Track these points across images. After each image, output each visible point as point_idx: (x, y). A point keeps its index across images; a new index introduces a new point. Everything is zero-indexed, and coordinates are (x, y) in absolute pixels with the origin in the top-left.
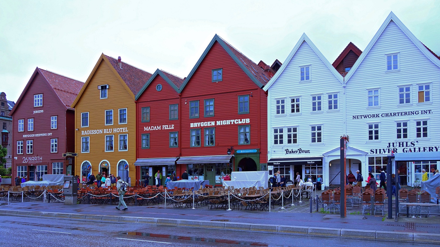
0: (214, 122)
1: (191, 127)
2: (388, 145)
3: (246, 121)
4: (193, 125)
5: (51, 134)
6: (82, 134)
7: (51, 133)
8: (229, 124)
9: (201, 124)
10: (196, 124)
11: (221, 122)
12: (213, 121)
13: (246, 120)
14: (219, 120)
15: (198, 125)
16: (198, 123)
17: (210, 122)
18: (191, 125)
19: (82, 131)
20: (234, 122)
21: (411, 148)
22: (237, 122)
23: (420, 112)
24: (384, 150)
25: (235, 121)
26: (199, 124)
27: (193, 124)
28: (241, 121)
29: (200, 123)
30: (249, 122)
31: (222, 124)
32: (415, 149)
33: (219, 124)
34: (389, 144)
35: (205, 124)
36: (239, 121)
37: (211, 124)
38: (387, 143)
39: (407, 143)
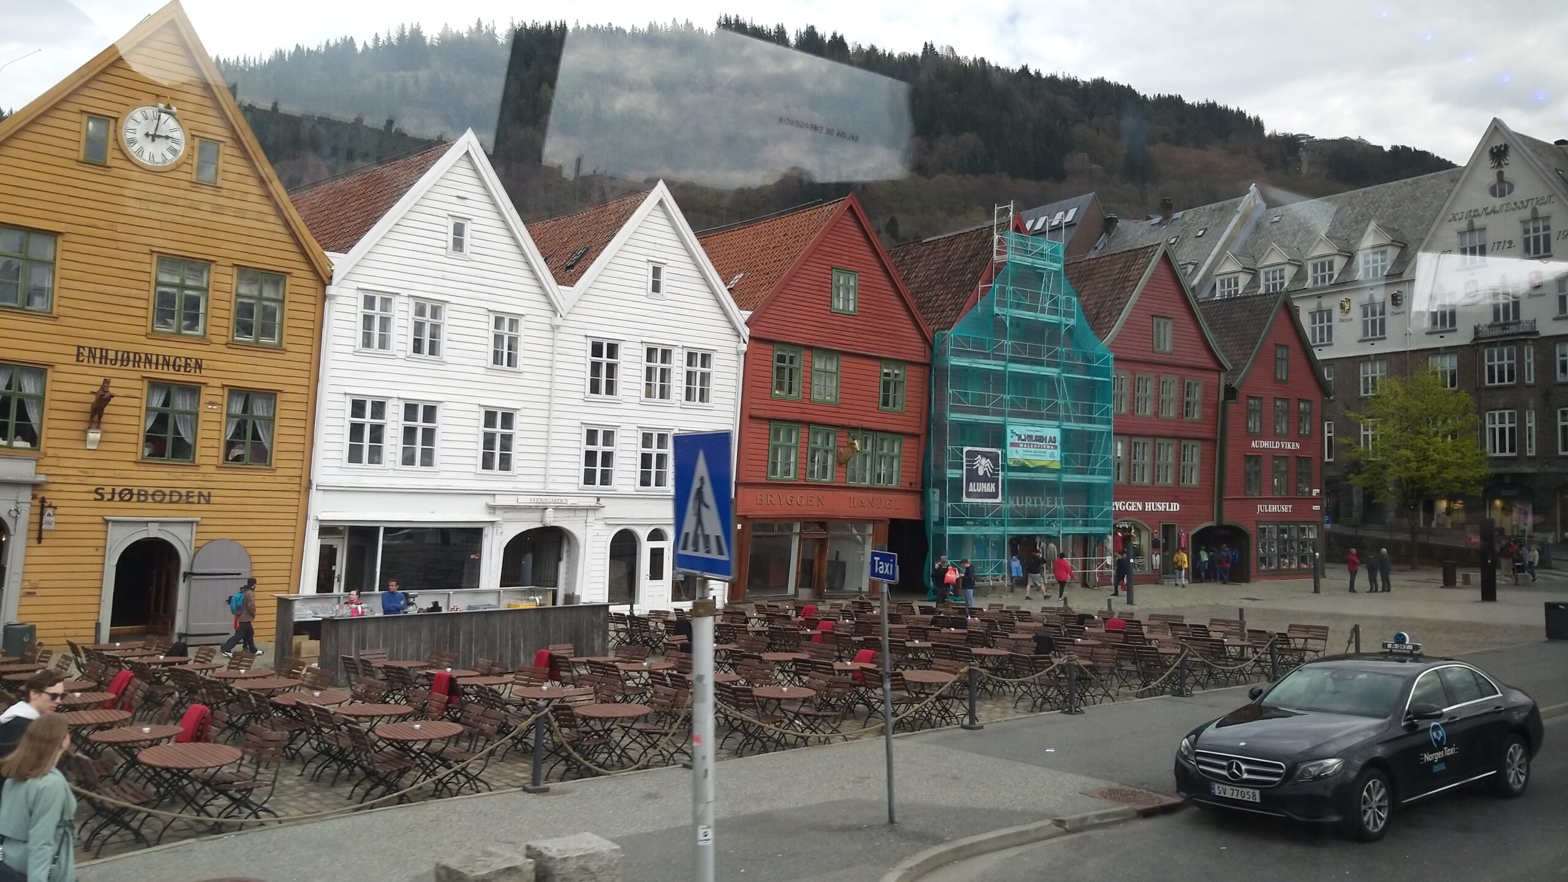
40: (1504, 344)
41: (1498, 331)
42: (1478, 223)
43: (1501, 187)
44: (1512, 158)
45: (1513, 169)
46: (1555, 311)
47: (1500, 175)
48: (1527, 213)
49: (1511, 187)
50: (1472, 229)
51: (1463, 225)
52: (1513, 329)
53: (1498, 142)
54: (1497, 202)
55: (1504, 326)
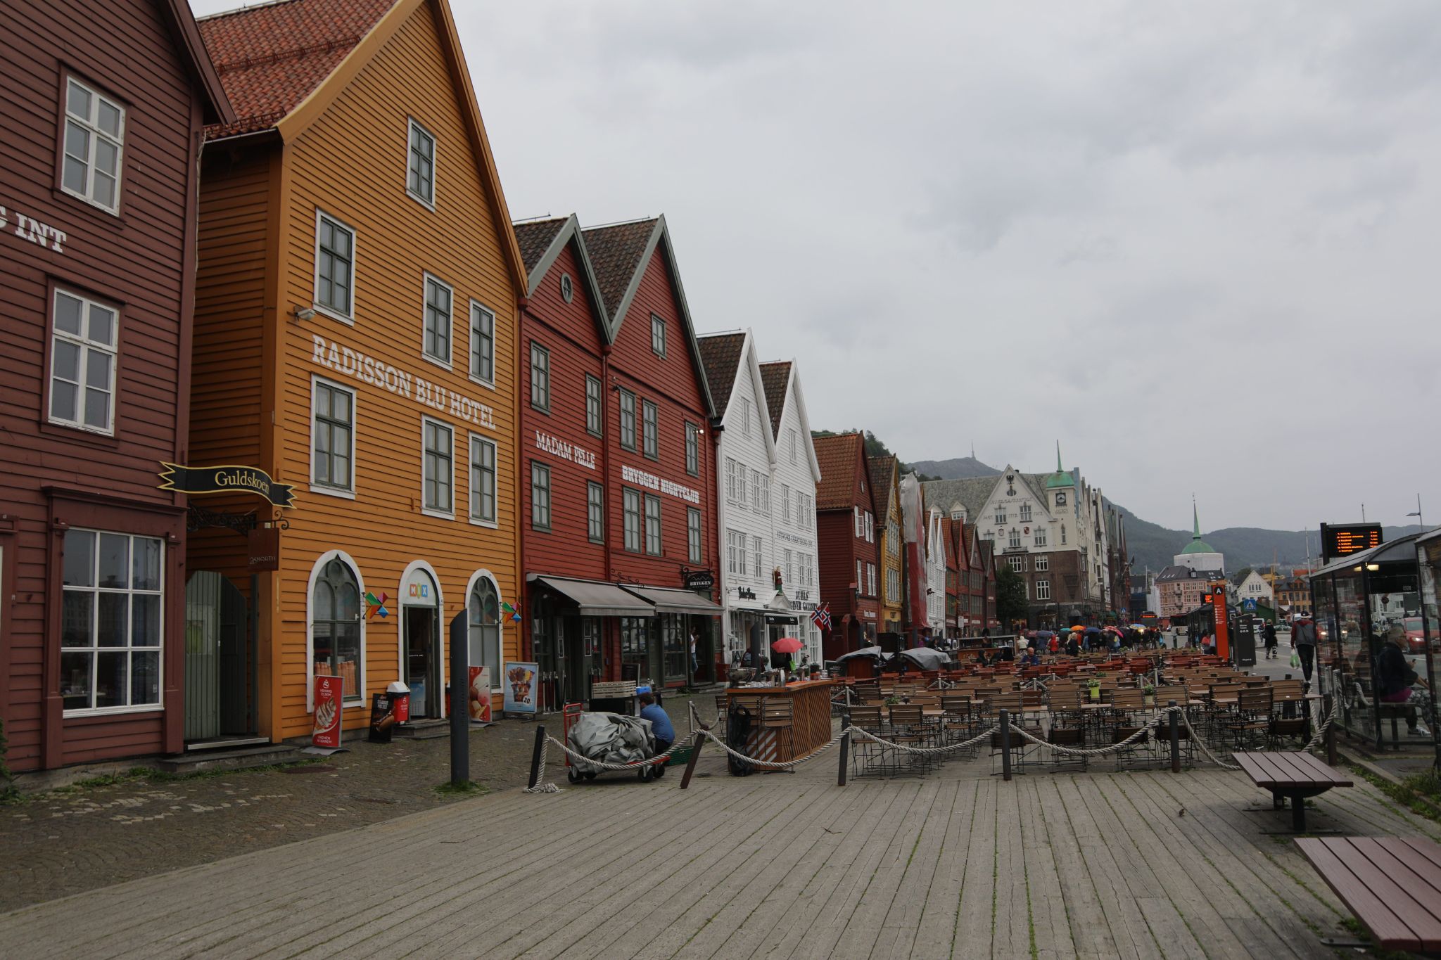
0: (658, 478)
1: (624, 476)
3: (695, 497)
4: (627, 472)
5: (51, 239)
6: (315, 359)
7: (60, 235)
8: (677, 495)
9: (639, 476)
10: (632, 473)
11: (666, 483)
12: (656, 476)
13: (694, 493)
14: (664, 478)
15: (634, 476)
16: (635, 470)
17: (652, 476)
18: (624, 471)
19: (317, 339)
20: (682, 493)
21: (807, 602)
22: (686, 493)
23: (808, 542)
24: (795, 603)
25: (684, 492)
27: (627, 467)
28: (690, 493)
29: (637, 471)
30: (698, 502)
31: (668, 492)
33: (665, 491)
34: (797, 592)
35: (645, 478)
36: (688, 493)
37: (653, 482)
38: (796, 590)
39: (805, 593)
40: (1016, 555)
41: (1012, 550)
42: (1003, 505)
43: (1011, 492)
44: (1015, 481)
45: (1017, 485)
46: (1034, 544)
47: (1011, 487)
48: (1022, 504)
49: (1015, 493)
50: (1000, 508)
51: (997, 506)
52: (1019, 550)
53: (1010, 474)
54: (1010, 498)
55: (1015, 548)
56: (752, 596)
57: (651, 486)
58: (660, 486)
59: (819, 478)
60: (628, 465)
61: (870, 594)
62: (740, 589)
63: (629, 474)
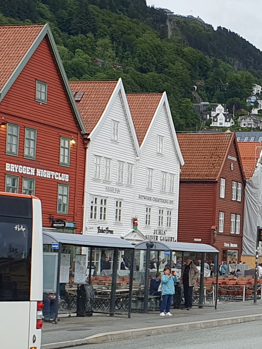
0: (34, 169)
1: (7, 169)
2: (154, 232)
3: (65, 178)
4: (9, 167)
8: (50, 177)
9: (19, 169)
10: (14, 167)
11: (41, 171)
12: (33, 167)
13: (65, 176)
14: (39, 168)
15: (15, 169)
16: (16, 165)
17: (29, 168)
18: (7, 166)
20: (54, 176)
21: (164, 236)
22: (57, 176)
23: (169, 201)
24: (152, 236)
25: (56, 175)
26: (16, 167)
27: (9, 164)
28: (61, 176)
29: (18, 166)
30: (68, 180)
31: (42, 176)
32: (165, 237)
33: (40, 175)
34: (155, 230)
35: (23, 169)
36: (59, 176)
37: (30, 171)
38: (154, 229)
39: (162, 231)
56: (111, 232)
57: (29, 173)
58: (36, 173)
59: (183, 163)
60: (10, 163)
61: (233, 232)
62: (99, 228)
63: (10, 167)
